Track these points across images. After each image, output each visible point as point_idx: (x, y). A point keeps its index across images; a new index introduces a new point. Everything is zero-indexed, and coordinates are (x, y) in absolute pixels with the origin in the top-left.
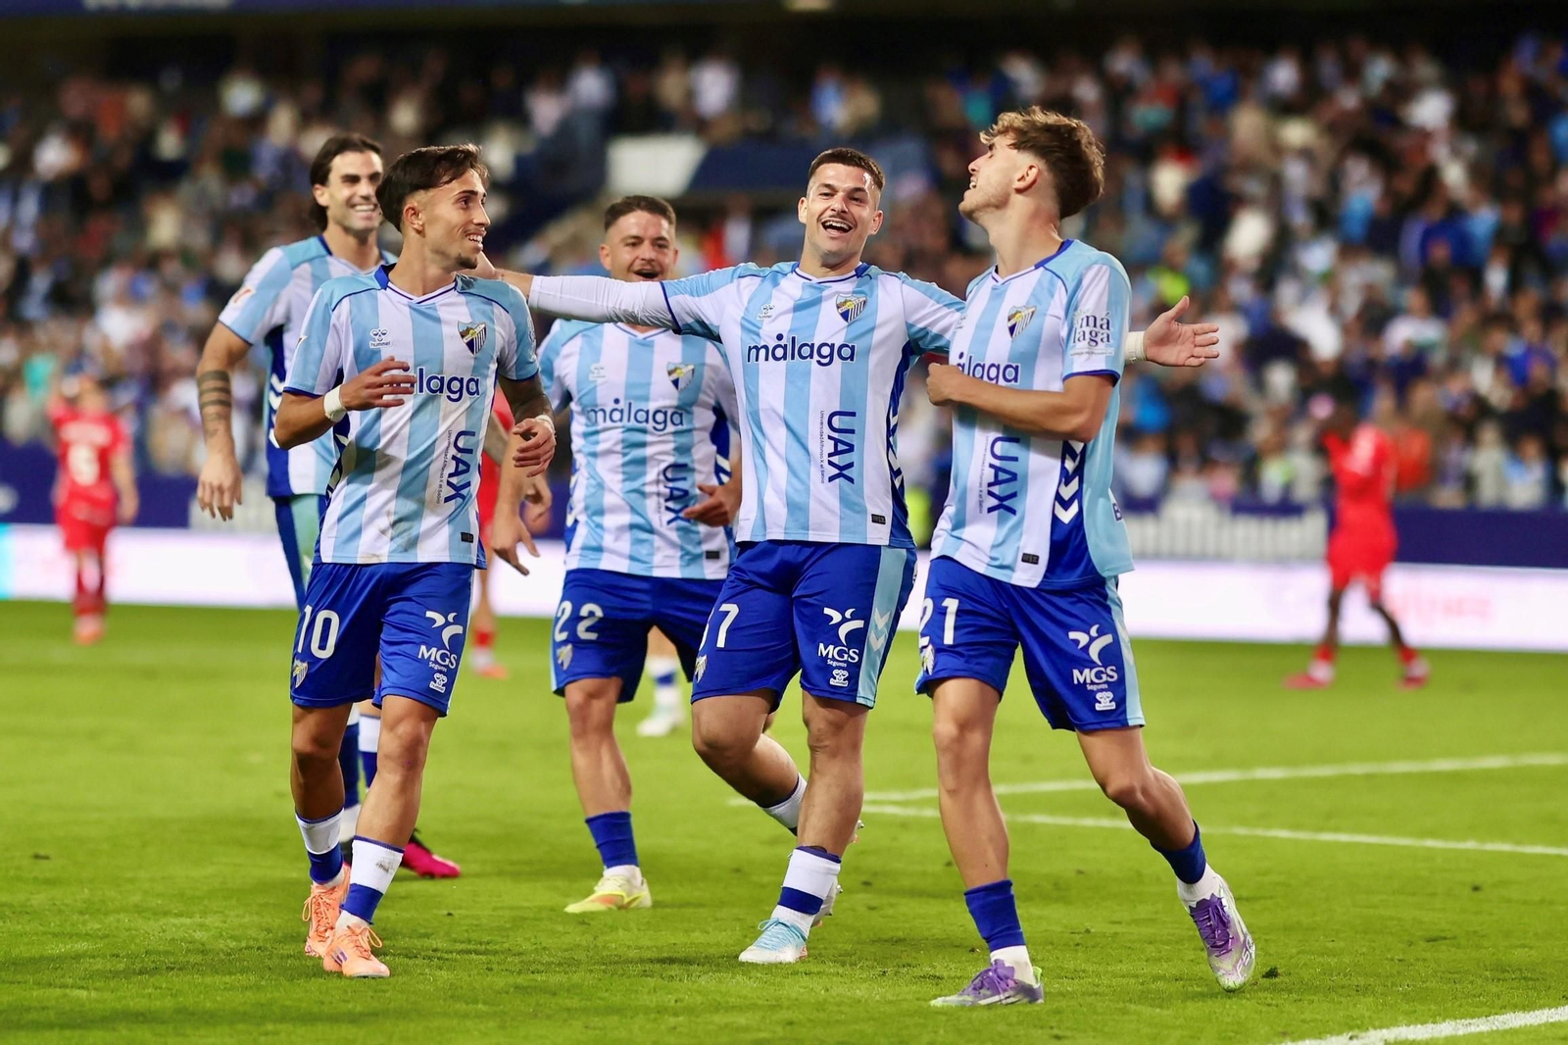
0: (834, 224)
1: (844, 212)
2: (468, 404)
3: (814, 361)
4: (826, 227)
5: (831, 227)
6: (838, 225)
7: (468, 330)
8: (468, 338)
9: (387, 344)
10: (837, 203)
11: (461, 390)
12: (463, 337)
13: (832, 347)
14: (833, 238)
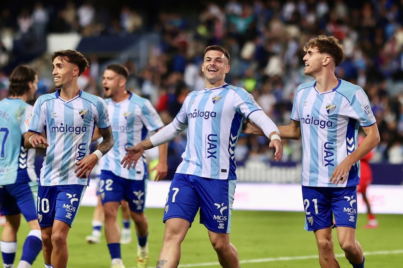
0: (211, 70)
1: (214, 65)
2: (82, 135)
3: (203, 118)
4: (209, 71)
5: (211, 71)
6: (213, 70)
7: (82, 111)
8: (82, 114)
9: (56, 117)
10: (212, 63)
11: (80, 131)
12: (80, 114)
13: (209, 113)
14: (212, 74)
